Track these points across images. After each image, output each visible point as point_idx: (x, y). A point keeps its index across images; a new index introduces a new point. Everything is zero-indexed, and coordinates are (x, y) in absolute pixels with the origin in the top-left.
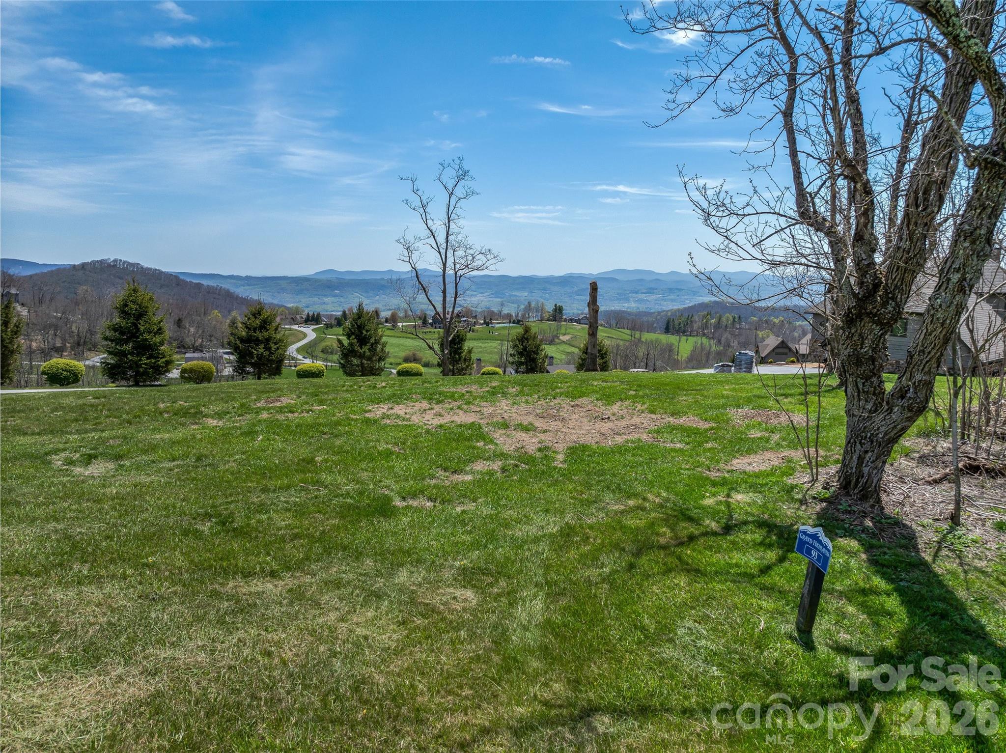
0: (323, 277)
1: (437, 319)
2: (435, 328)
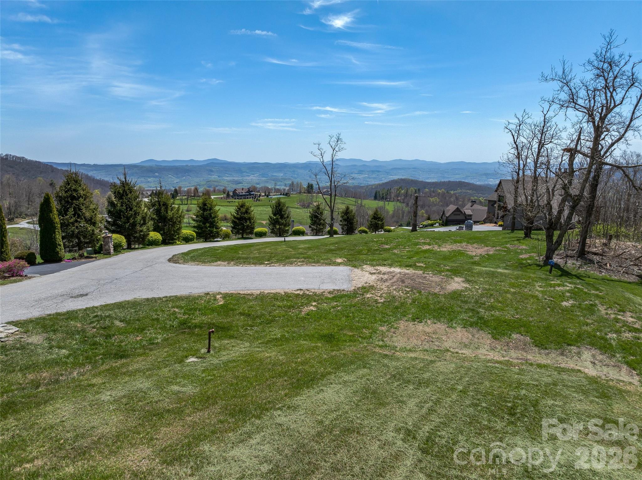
0: (147, 164)
1: (236, 193)
2: (235, 199)
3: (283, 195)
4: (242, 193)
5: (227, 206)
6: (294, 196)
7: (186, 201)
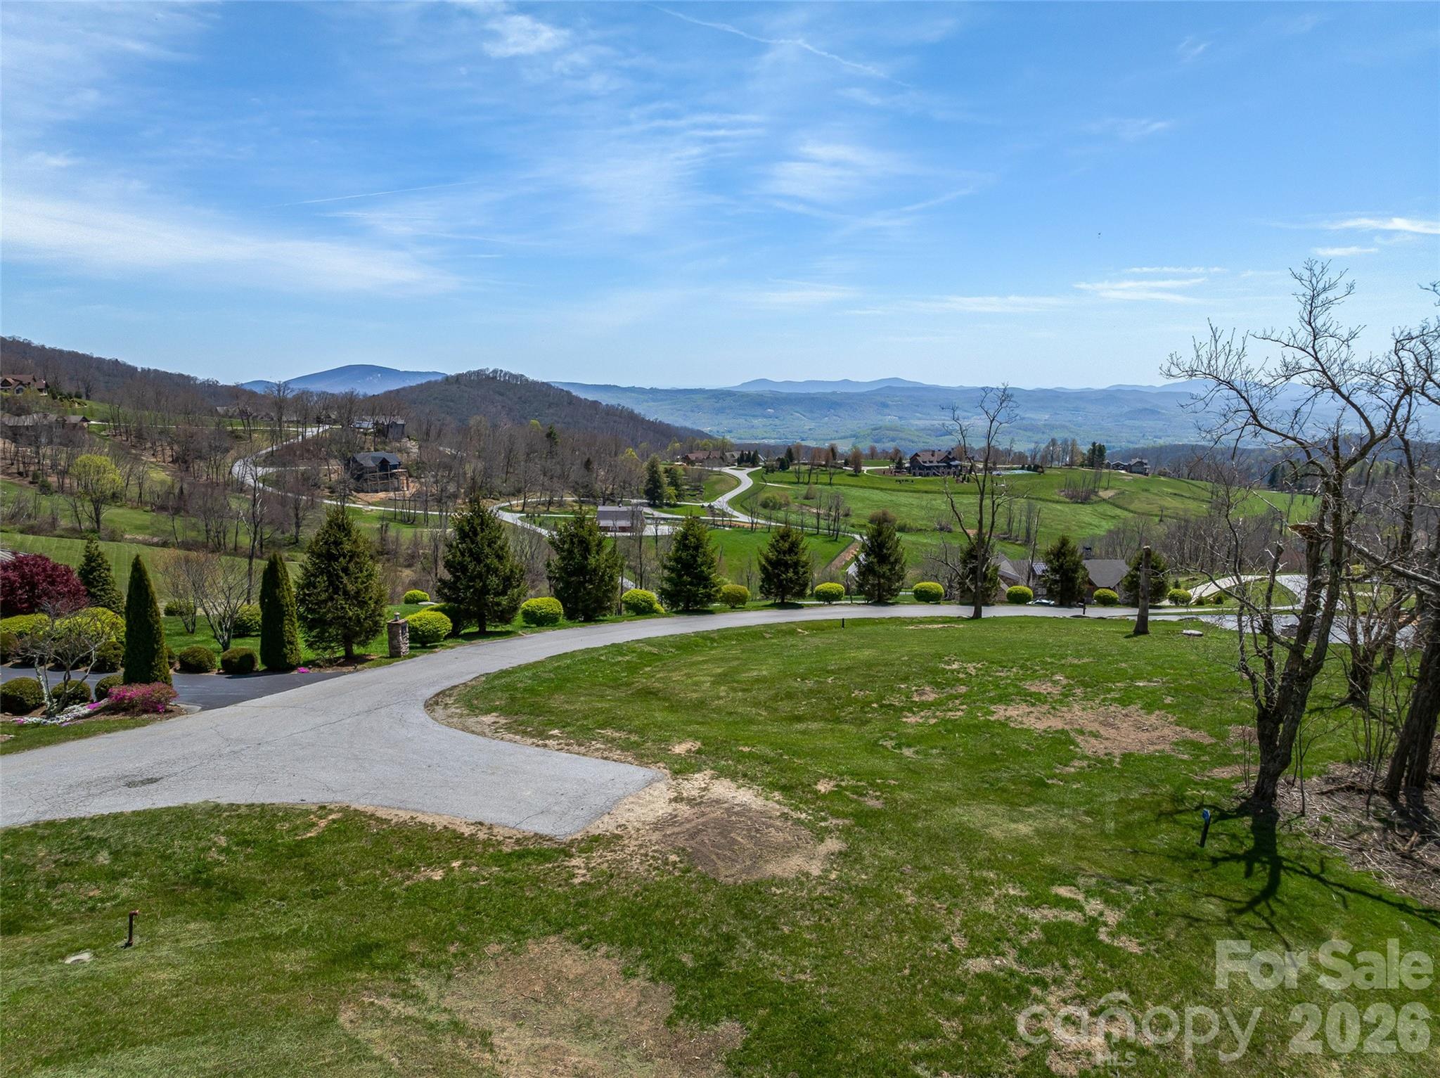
0: (752, 390)
1: (918, 462)
2: (914, 475)
3: (1029, 469)
4: (931, 462)
5: (894, 490)
6: (1054, 472)
7: (807, 476)
